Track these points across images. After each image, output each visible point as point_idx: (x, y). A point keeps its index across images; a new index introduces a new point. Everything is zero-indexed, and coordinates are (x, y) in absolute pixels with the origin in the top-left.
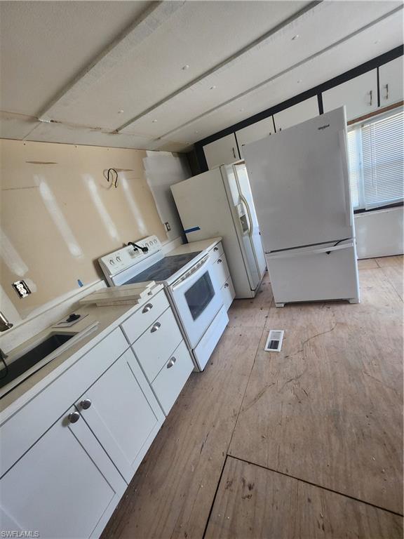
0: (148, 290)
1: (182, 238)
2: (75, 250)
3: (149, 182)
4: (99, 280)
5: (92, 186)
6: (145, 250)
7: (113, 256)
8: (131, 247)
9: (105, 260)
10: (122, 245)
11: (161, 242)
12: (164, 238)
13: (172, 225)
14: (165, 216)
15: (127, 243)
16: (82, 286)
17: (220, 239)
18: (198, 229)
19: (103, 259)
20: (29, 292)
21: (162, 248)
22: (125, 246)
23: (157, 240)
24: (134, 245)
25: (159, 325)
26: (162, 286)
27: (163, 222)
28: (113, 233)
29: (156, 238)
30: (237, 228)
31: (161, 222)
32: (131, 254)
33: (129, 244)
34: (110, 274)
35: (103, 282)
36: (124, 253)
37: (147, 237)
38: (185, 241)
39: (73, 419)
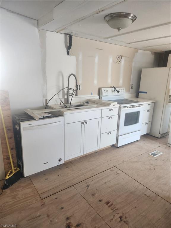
0: (114, 104)
1: (137, 94)
2: (96, 82)
3: (133, 64)
4: (97, 95)
5: (111, 61)
6: (118, 92)
7: (106, 89)
8: (114, 88)
9: (103, 89)
10: (110, 87)
11: (126, 92)
12: (128, 91)
13: (134, 87)
14: (133, 81)
15: (112, 86)
16: (92, 95)
17: (155, 101)
18: (146, 93)
19: (102, 89)
20: (79, 89)
21: (125, 94)
22: (111, 87)
23: (125, 90)
24: (115, 88)
25: (112, 118)
26: (119, 106)
27: (131, 84)
28: (109, 81)
29: (125, 89)
30: (165, 100)
31: (130, 83)
32: (112, 91)
33: (113, 87)
34: (102, 95)
35: (98, 97)
36: (110, 90)
37: (121, 87)
38: (137, 96)
39: (83, 123)
